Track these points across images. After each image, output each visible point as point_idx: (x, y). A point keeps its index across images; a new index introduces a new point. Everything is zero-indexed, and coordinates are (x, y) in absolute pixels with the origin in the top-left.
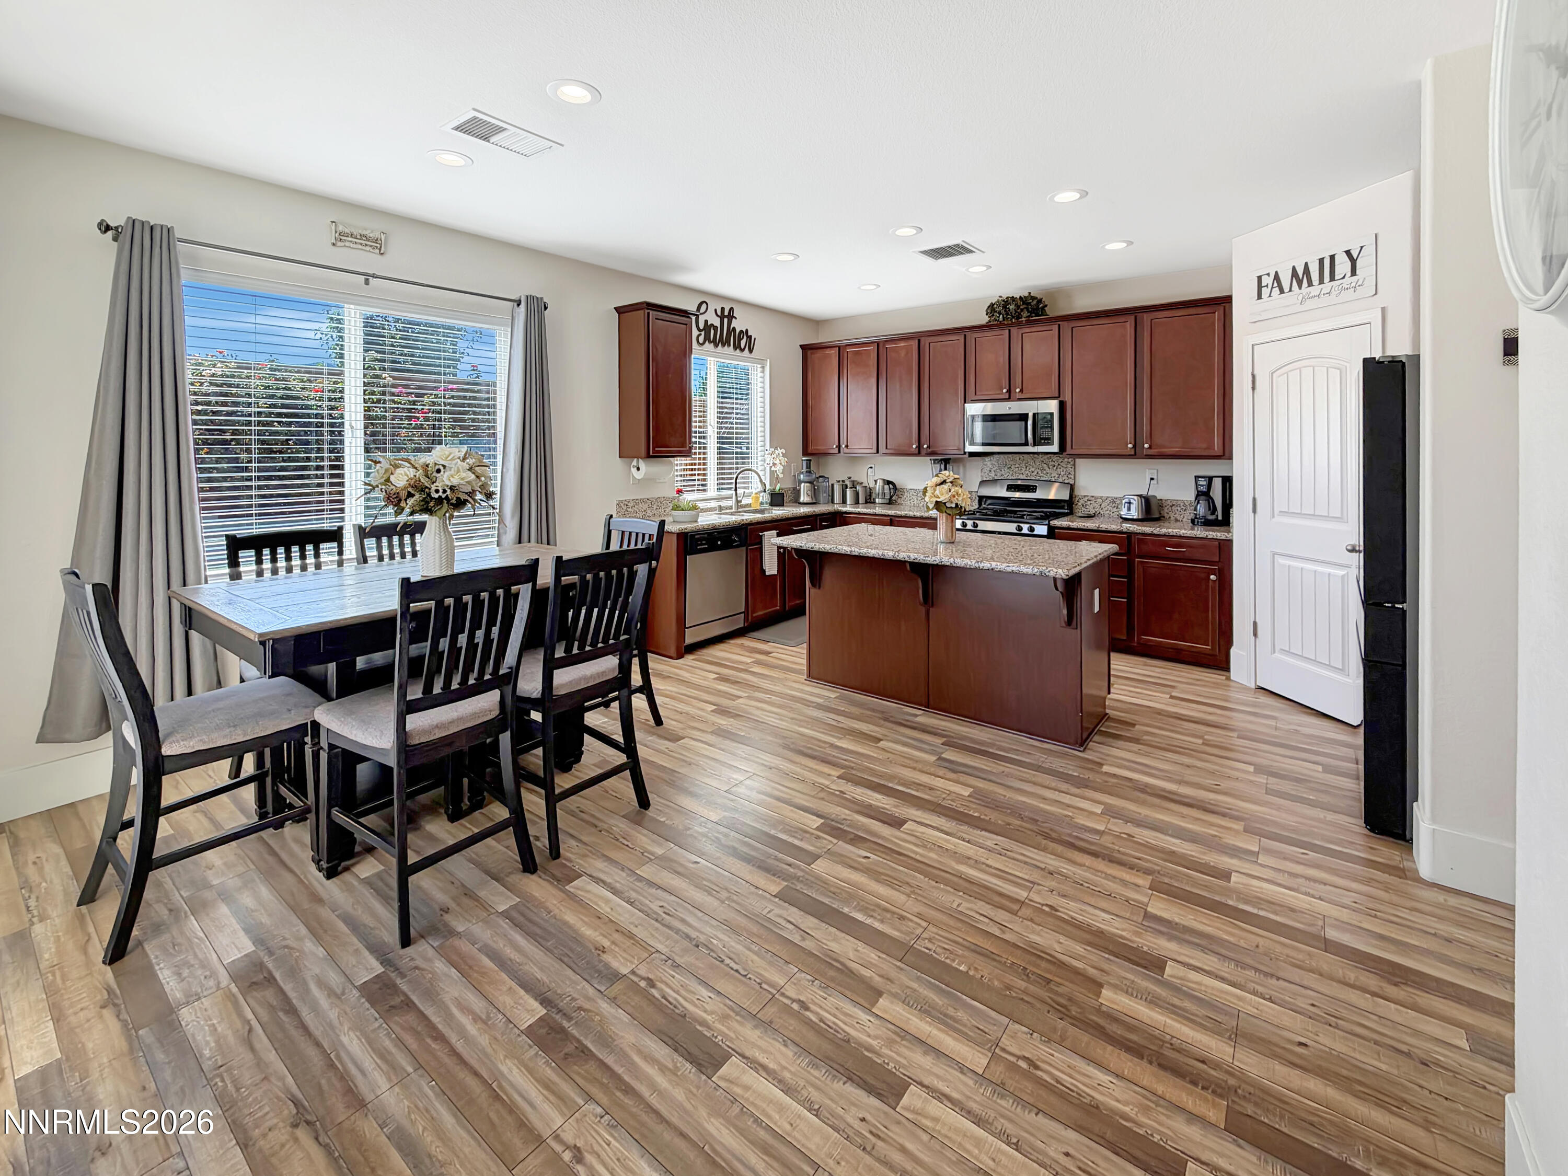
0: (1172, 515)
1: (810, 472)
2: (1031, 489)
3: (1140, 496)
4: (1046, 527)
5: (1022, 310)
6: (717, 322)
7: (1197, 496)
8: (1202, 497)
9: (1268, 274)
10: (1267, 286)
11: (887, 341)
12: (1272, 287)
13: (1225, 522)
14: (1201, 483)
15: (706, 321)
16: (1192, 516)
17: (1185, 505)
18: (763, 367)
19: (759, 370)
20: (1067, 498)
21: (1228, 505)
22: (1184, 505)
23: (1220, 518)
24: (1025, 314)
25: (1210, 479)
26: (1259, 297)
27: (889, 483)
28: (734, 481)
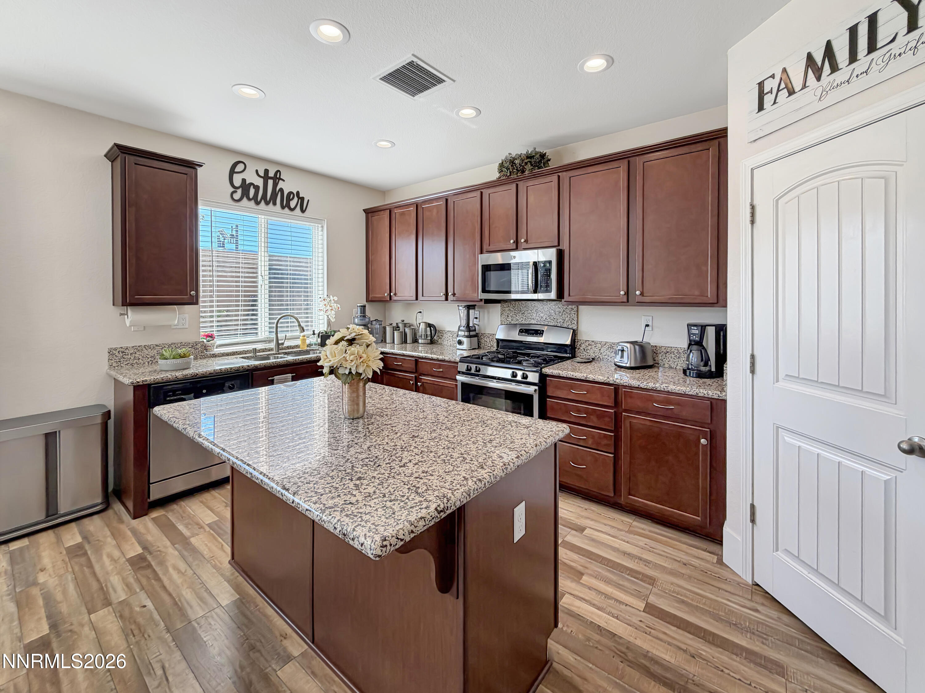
0: (666, 361)
1: (364, 316)
2: (538, 333)
3: (633, 343)
4: (537, 375)
5: (526, 163)
6: (259, 182)
7: (690, 345)
8: (695, 347)
9: (773, 76)
10: (771, 92)
11: (425, 202)
12: (778, 90)
13: (719, 373)
14: (694, 332)
15: (244, 180)
16: (685, 367)
17: (679, 353)
18: (322, 227)
19: (320, 229)
20: (568, 342)
21: (721, 358)
22: (677, 352)
23: (713, 369)
24: (528, 167)
25: (703, 328)
26: (761, 107)
27: (430, 325)
28: (275, 325)
